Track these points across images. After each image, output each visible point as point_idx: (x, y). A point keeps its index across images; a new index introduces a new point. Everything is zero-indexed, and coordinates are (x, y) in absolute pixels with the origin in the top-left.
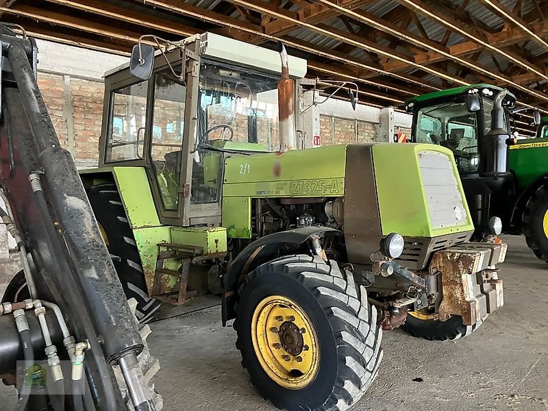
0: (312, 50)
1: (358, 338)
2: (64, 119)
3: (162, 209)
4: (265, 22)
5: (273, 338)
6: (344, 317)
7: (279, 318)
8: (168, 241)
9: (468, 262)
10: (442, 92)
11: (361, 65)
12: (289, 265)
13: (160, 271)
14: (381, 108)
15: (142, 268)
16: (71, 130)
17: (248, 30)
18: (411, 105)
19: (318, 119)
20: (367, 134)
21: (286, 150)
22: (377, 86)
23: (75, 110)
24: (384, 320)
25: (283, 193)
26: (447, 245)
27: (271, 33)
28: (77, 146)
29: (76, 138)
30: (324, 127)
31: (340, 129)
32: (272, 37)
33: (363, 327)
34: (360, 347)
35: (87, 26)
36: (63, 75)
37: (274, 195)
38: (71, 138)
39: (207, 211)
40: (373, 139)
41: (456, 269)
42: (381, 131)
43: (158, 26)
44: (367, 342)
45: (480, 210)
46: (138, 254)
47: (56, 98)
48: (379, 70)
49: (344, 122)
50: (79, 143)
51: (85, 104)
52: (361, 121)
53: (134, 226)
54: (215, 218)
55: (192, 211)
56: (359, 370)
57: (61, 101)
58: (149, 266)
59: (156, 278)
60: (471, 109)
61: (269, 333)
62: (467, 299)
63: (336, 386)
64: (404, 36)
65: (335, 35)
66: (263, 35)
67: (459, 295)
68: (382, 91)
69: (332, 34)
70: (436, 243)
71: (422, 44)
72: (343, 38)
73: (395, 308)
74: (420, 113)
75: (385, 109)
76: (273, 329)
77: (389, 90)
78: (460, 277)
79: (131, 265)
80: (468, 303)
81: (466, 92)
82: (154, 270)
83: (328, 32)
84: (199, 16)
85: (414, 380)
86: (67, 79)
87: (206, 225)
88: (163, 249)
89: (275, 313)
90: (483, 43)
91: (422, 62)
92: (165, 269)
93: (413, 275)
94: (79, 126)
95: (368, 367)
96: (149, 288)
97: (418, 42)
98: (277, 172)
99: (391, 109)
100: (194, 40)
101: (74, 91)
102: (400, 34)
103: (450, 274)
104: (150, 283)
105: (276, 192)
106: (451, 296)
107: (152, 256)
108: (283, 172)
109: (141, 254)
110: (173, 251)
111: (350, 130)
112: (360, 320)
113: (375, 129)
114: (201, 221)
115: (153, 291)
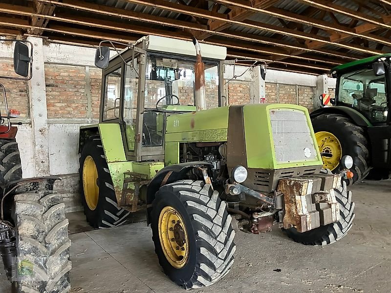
0: (246, 38)
1: (211, 236)
2: (85, 94)
3: (127, 150)
4: (209, 23)
5: (171, 235)
6: (202, 221)
7: (173, 222)
8: (131, 171)
9: (299, 186)
10: (359, 61)
11: (287, 46)
12: (174, 187)
13: (126, 190)
14: (317, 76)
15: (113, 188)
16: (90, 101)
17: (197, 29)
18: (334, 72)
19: (264, 86)
20: (306, 95)
21: (199, 110)
22: (307, 60)
23: (92, 87)
24: (253, 227)
25: (196, 140)
26: (294, 174)
27: (213, 29)
28: (93, 110)
29: (93, 105)
30: (271, 91)
31: (284, 92)
32: (214, 32)
33: (216, 228)
34: (212, 242)
35: (95, 35)
36: (85, 66)
37: (191, 141)
38: (89, 106)
39: (154, 151)
40: (311, 98)
41: (292, 192)
42: (318, 93)
43: (137, 31)
44: (218, 239)
45: (386, 151)
46: (111, 179)
47: (80, 81)
48: (303, 49)
49: (287, 87)
50: (95, 109)
51: (98, 83)
52: (300, 86)
53: (108, 161)
54: (159, 156)
55: (142, 152)
56: (211, 257)
57: (84, 83)
58: (118, 187)
59: (123, 194)
60: (377, 73)
61: (169, 231)
62: (300, 214)
63: (197, 267)
64: (311, 23)
65: (259, 27)
66: (207, 31)
67: (294, 211)
68: (312, 63)
69: (256, 27)
70: (282, 174)
71: (329, 27)
72: (265, 28)
73: (254, 219)
74: (342, 78)
75: (320, 76)
76: (171, 229)
77: (317, 62)
78: (295, 198)
79: (107, 186)
80: (300, 216)
81: (377, 60)
82: (121, 189)
83: (253, 26)
84: (160, 22)
85: (275, 270)
86: (87, 68)
87: (154, 161)
88: (127, 176)
89: (171, 219)
90: (378, 23)
91: (335, 40)
92: (129, 189)
93: (261, 195)
94: (95, 98)
95: (219, 256)
96: (118, 201)
97: (324, 26)
98: (193, 126)
99: (325, 76)
100: (141, 41)
101: (92, 75)
102: (308, 22)
103: (289, 196)
104: (119, 198)
105: (192, 139)
106: (290, 211)
107: (120, 180)
108: (195, 125)
109: (112, 179)
110: (135, 177)
111: (292, 93)
112: (214, 223)
113: (313, 91)
114: (149, 158)
115: (121, 203)
